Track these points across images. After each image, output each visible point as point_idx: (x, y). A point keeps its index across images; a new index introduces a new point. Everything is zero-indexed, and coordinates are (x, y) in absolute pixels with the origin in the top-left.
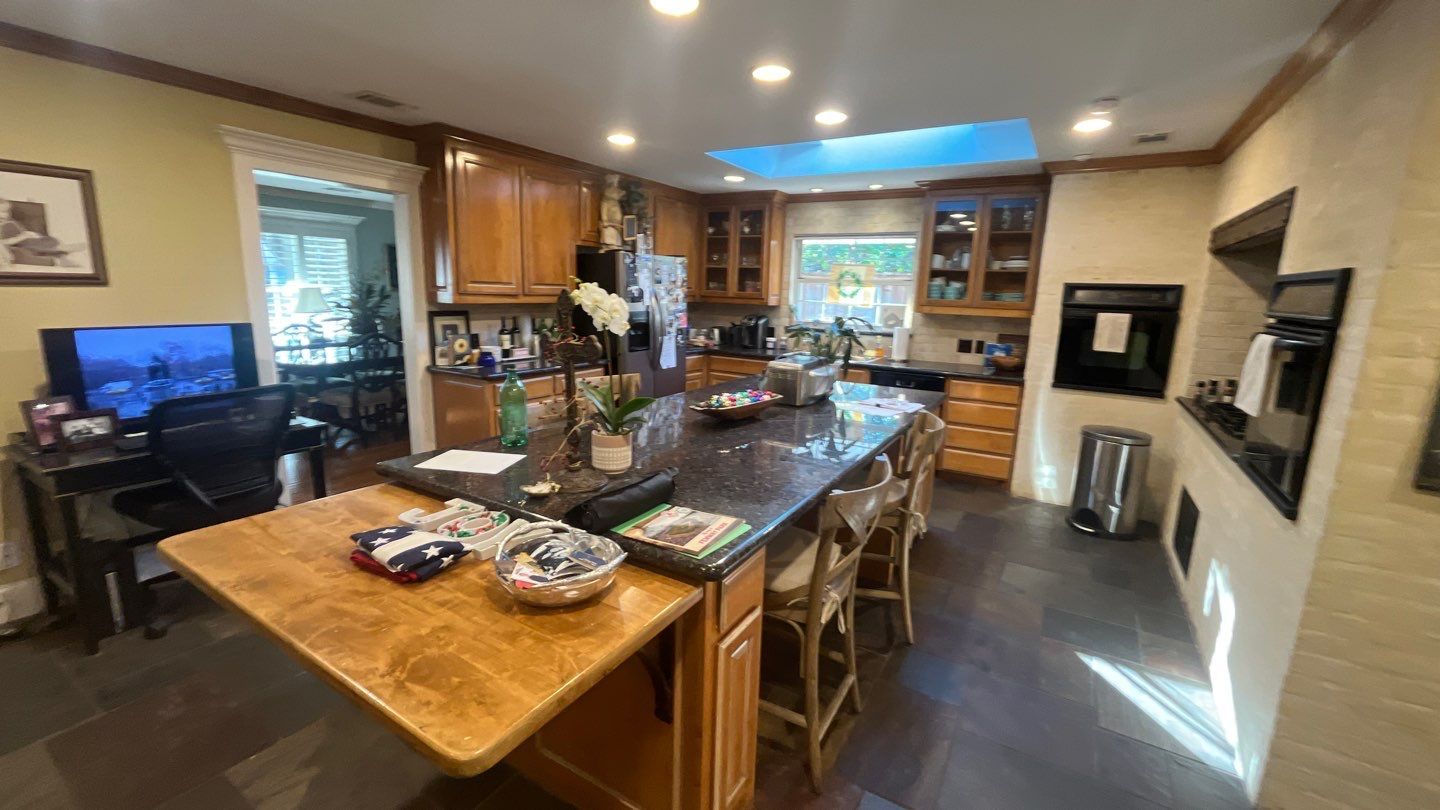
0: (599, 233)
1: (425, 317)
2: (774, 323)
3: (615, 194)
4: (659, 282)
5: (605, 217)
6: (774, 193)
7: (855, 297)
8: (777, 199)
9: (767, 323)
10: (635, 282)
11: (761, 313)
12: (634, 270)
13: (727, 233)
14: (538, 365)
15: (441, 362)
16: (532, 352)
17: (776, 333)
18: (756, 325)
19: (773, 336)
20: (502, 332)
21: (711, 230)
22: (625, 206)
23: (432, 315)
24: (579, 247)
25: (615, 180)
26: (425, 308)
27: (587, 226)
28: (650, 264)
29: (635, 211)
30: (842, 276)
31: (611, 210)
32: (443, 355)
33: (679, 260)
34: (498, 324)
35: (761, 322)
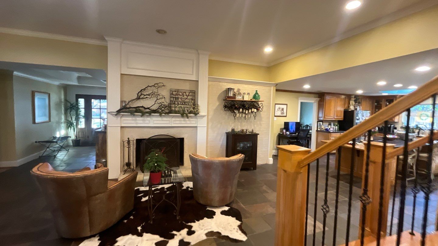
0: (349, 107)
1: (317, 122)
2: (396, 126)
3: (353, 99)
4: (363, 116)
5: (351, 103)
6: (397, 95)
7: (426, 120)
8: (398, 97)
9: (394, 126)
10: (358, 116)
11: (392, 124)
12: (358, 114)
13: (381, 105)
14: (334, 131)
15: (319, 129)
16: (333, 129)
17: (397, 129)
18: (391, 127)
19: (396, 129)
20: (329, 125)
21: (376, 104)
22: (355, 101)
23: (318, 122)
24: (344, 110)
25: (353, 96)
26: (317, 120)
27: (346, 106)
28: (361, 113)
29: (358, 102)
30: (421, 115)
31: (352, 102)
32: (319, 128)
33: (368, 111)
34: (328, 124)
35: (392, 126)
